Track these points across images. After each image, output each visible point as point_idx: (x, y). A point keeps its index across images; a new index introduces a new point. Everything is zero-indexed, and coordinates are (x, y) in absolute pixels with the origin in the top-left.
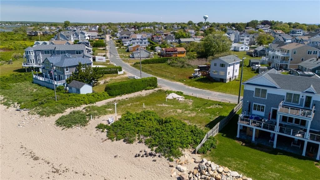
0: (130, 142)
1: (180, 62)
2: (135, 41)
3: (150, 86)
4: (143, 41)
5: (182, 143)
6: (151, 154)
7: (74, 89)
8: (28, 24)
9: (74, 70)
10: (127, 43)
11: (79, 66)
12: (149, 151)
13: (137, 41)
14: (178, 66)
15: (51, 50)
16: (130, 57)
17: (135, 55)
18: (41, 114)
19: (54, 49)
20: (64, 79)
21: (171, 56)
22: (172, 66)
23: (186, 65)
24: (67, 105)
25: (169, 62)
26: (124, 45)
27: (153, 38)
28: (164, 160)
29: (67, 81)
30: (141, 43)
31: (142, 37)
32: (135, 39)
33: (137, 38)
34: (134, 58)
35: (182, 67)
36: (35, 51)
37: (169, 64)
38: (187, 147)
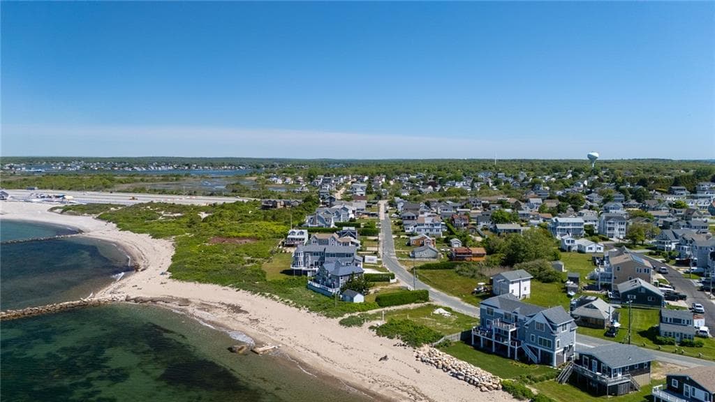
0: (392, 338)
1: (472, 270)
2: (422, 227)
3: (421, 299)
4: (435, 227)
5: (424, 340)
6: (403, 345)
7: (348, 298)
8: (241, 167)
9: (347, 278)
10: (411, 229)
11: (353, 274)
12: (402, 343)
13: (425, 227)
14: (467, 276)
15: (320, 252)
16: (409, 255)
17: (417, 255)
18: (328, 316)
19: (323, 250)
20: (338, 287)
21: (464, 260)
22: (460, 275)
23: (477, 275)
24: (345, 311)
25: (458, 268)
26: (406, 231)
27: (453, 220)
28: (411, 349)
29: (341, 289)
30: (431, 230)
31: (433, 221)
32: (423, 225)
33: (426, 222)
34: (414, 257)
35: (473, 276)
36: (305, 253)
37: (457, 272)
38: (428, 343)
